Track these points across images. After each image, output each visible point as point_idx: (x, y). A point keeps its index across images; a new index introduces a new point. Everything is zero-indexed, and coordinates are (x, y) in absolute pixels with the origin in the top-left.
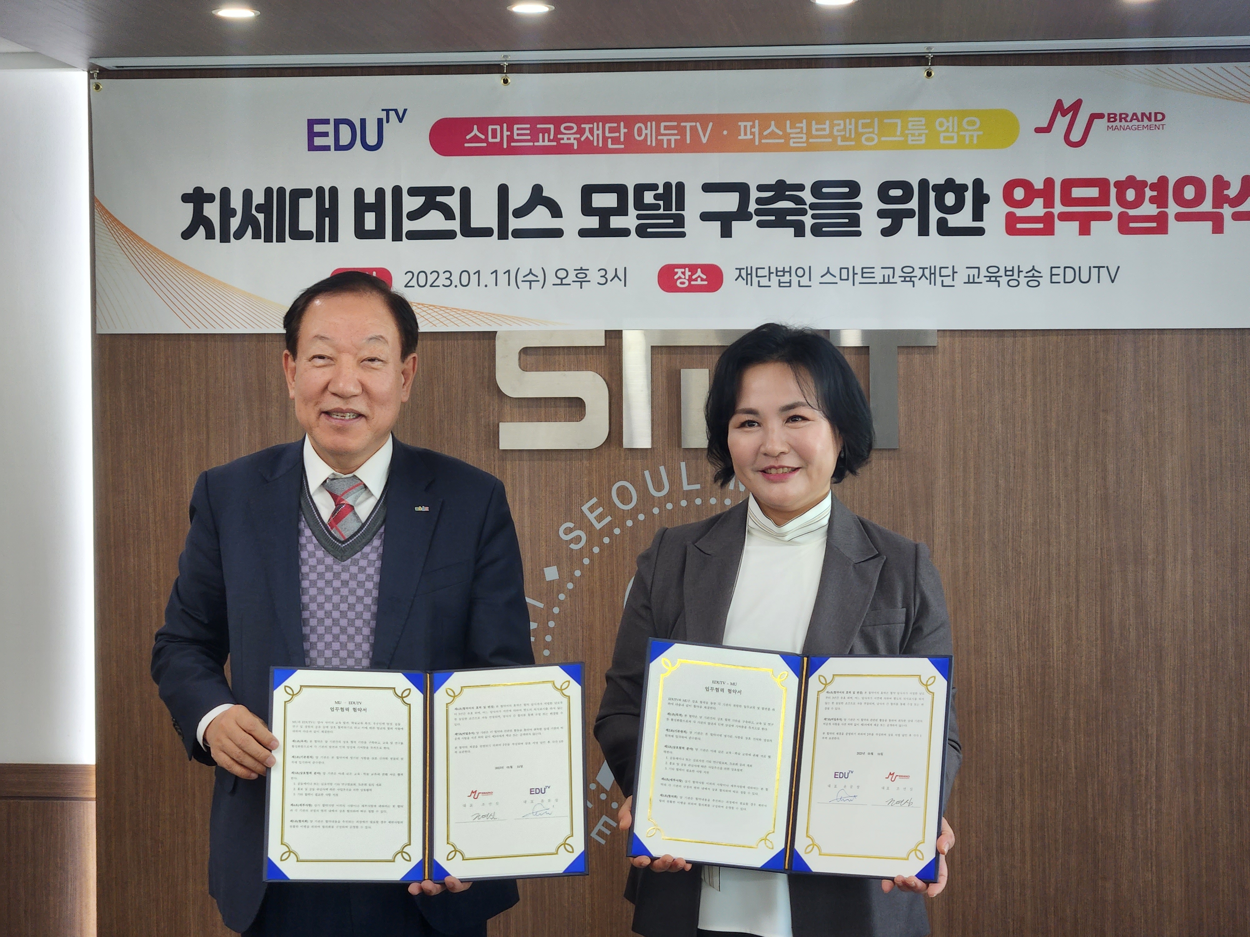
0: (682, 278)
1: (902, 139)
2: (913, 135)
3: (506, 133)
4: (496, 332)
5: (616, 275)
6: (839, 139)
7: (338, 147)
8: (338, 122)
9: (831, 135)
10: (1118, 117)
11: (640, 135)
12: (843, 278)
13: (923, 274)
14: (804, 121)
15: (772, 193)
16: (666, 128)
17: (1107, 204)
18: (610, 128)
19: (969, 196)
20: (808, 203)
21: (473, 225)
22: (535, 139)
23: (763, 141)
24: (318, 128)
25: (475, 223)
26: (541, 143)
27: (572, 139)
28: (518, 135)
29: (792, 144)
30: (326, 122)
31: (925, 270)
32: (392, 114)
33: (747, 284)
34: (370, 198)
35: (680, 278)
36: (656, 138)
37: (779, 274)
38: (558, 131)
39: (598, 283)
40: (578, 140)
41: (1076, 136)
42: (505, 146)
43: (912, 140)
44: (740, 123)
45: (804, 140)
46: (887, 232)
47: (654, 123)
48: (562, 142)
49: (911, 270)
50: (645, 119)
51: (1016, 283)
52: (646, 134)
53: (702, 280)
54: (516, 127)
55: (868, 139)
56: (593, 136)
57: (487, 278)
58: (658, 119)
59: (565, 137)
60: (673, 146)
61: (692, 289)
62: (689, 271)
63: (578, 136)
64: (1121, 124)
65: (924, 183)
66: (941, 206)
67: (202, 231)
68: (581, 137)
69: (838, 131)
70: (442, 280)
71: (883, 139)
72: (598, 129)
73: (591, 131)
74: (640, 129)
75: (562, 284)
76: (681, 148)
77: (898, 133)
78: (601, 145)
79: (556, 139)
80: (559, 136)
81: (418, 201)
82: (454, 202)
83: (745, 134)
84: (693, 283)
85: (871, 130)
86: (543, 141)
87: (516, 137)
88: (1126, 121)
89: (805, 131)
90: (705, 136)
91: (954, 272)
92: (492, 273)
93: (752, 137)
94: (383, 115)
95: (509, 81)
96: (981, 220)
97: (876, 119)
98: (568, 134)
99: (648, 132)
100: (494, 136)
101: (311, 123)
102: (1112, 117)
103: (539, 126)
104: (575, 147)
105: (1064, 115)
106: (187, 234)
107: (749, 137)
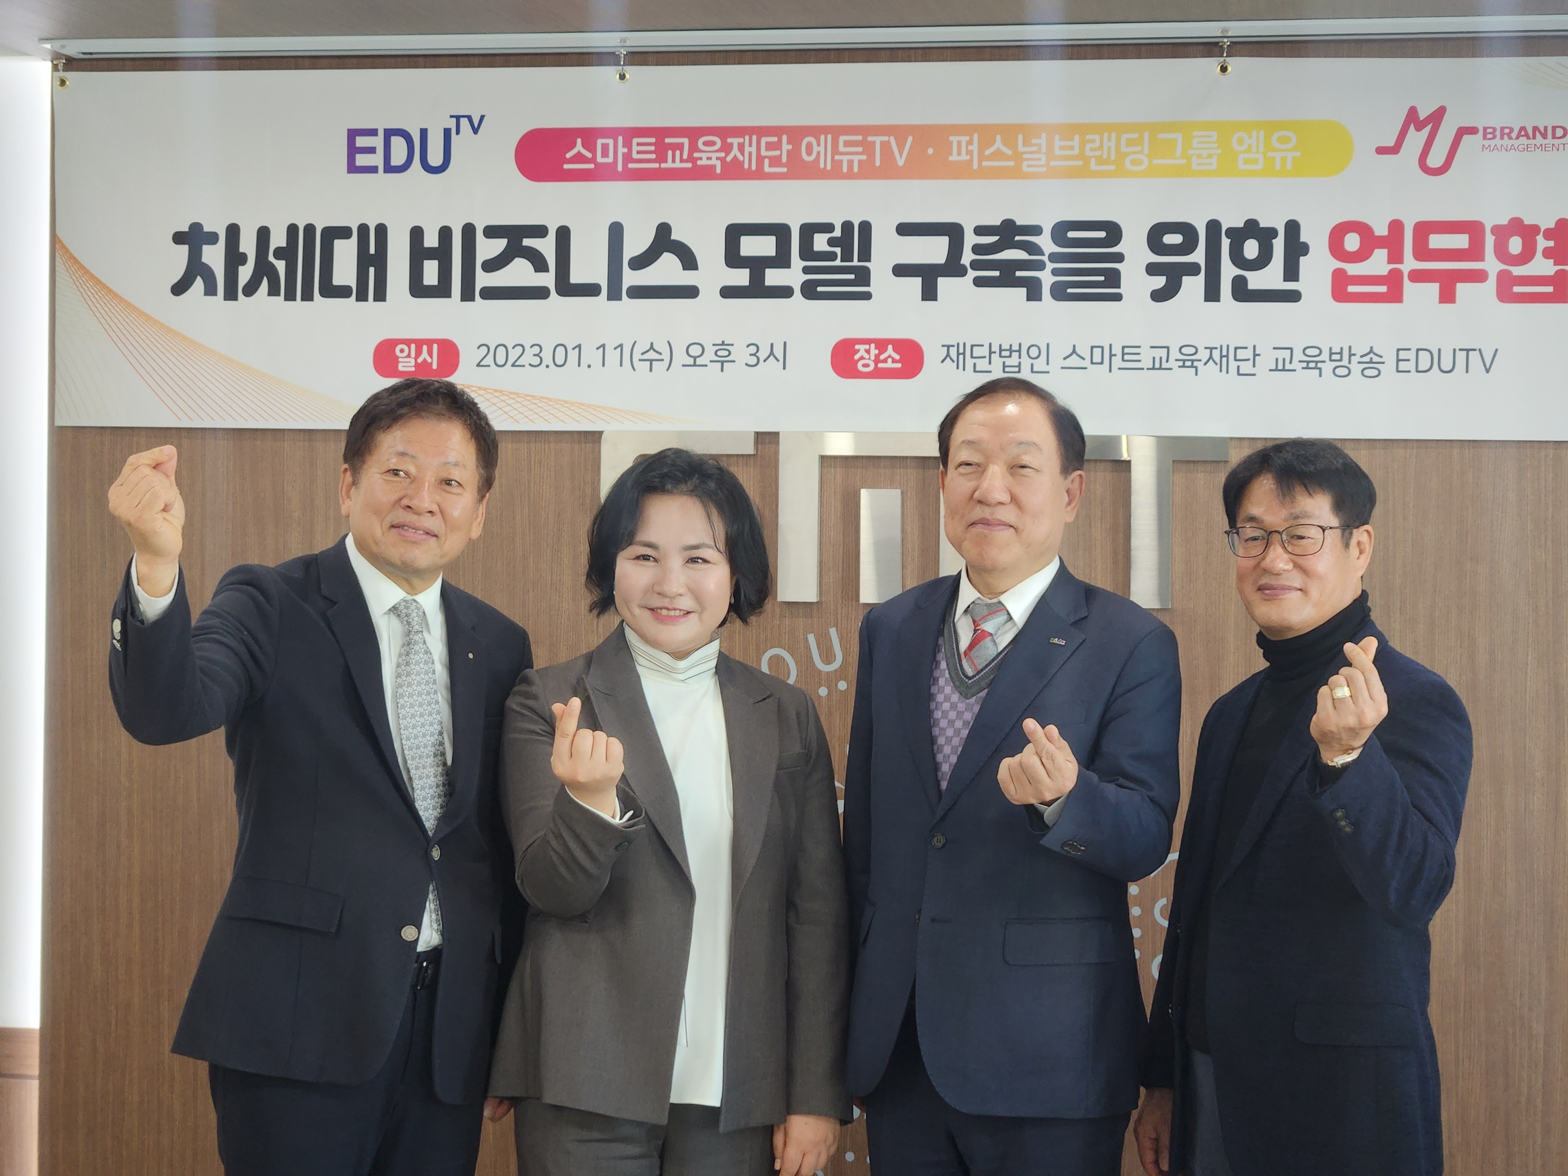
0: (865, 358)
1: (1184, 161)
2: (1199, 156)
3: (622, 150)
4: (601, 433)
5: (772, 353)
6: (1093, 161)
7: (389, 168)
8: (389, 133)
9: (1082, 156)
10: (1498, 133)
11: (809, 153)
12: (1094, 361)
13: (1211, 357)
15: (996, 238)
16: (847, 144)
17: (1480, 258)
18: (767, 143)
19: (1279, 245)
20: (1047, 253)
21: (573, 280)
22: (662, 159)
23: (985, 164)
24: (361, 142)
25: (576, 277)
26: (669, 165)
27: (714, 158)
28: (638, 152)
29: (1025, 168)
30: (373, 132)
31: (1214, 351)
32: (464, 122)
33: (958, 368)
34: (431, 241)
35: (862, 358)
36: (833, 158)
37: (1004, 353)
38: (694, 148)
40: (722, 160)
41: (1435, 159)
42: (620, 168)
43: (1198, 164)
44: (951, 138)
45: (1043, 162)
46: (1159, 296)
47: (829, 137)
48: (699, 163)
49: (1193, 350)
50: (816, 131)
51: (1346, 371)
52: (819, 153)
53: (894, 361)
55: (1134, 162)
56: (743, 155)
57: (591, 355)
58: (836, 131)
60: (856, 169)
61: (878, 374)
62: (876, 348)
63: (722, 155)
64: (1502, 142)
65: (1213, 226)
66: (1238, 259)
67: (199, 284)
70: (529, 357)
71: (1156, 162)
72: (750, 145)
73: (741, 147)
74: (809, 147)
76: (867, 172)
77: (1178, 154)
78: (754, 168)
79: (691, 159)
80: (696, 155)
81: (498, 245)
82: (547, 247)
83: (959, 154)
84: (880, 365)
85: (1139, 148)
86: (674, 161)
87: (635, 156)
88: (1510, 138)
89: (1044, 150)
90: (901, 157)
92: (597, 349)
93: (968, 157)
94: (452, 124)
95: (627, 76)
97: (1146, 135)
98: (707, 152)
99: (822, 149)
100: (605, 154)
101: (353, 134)
102: (1489, 133)
103: (667, 140)
104: (718, 170)
105: (1419, 129)
106: (179, 288)
107: (964, 157)
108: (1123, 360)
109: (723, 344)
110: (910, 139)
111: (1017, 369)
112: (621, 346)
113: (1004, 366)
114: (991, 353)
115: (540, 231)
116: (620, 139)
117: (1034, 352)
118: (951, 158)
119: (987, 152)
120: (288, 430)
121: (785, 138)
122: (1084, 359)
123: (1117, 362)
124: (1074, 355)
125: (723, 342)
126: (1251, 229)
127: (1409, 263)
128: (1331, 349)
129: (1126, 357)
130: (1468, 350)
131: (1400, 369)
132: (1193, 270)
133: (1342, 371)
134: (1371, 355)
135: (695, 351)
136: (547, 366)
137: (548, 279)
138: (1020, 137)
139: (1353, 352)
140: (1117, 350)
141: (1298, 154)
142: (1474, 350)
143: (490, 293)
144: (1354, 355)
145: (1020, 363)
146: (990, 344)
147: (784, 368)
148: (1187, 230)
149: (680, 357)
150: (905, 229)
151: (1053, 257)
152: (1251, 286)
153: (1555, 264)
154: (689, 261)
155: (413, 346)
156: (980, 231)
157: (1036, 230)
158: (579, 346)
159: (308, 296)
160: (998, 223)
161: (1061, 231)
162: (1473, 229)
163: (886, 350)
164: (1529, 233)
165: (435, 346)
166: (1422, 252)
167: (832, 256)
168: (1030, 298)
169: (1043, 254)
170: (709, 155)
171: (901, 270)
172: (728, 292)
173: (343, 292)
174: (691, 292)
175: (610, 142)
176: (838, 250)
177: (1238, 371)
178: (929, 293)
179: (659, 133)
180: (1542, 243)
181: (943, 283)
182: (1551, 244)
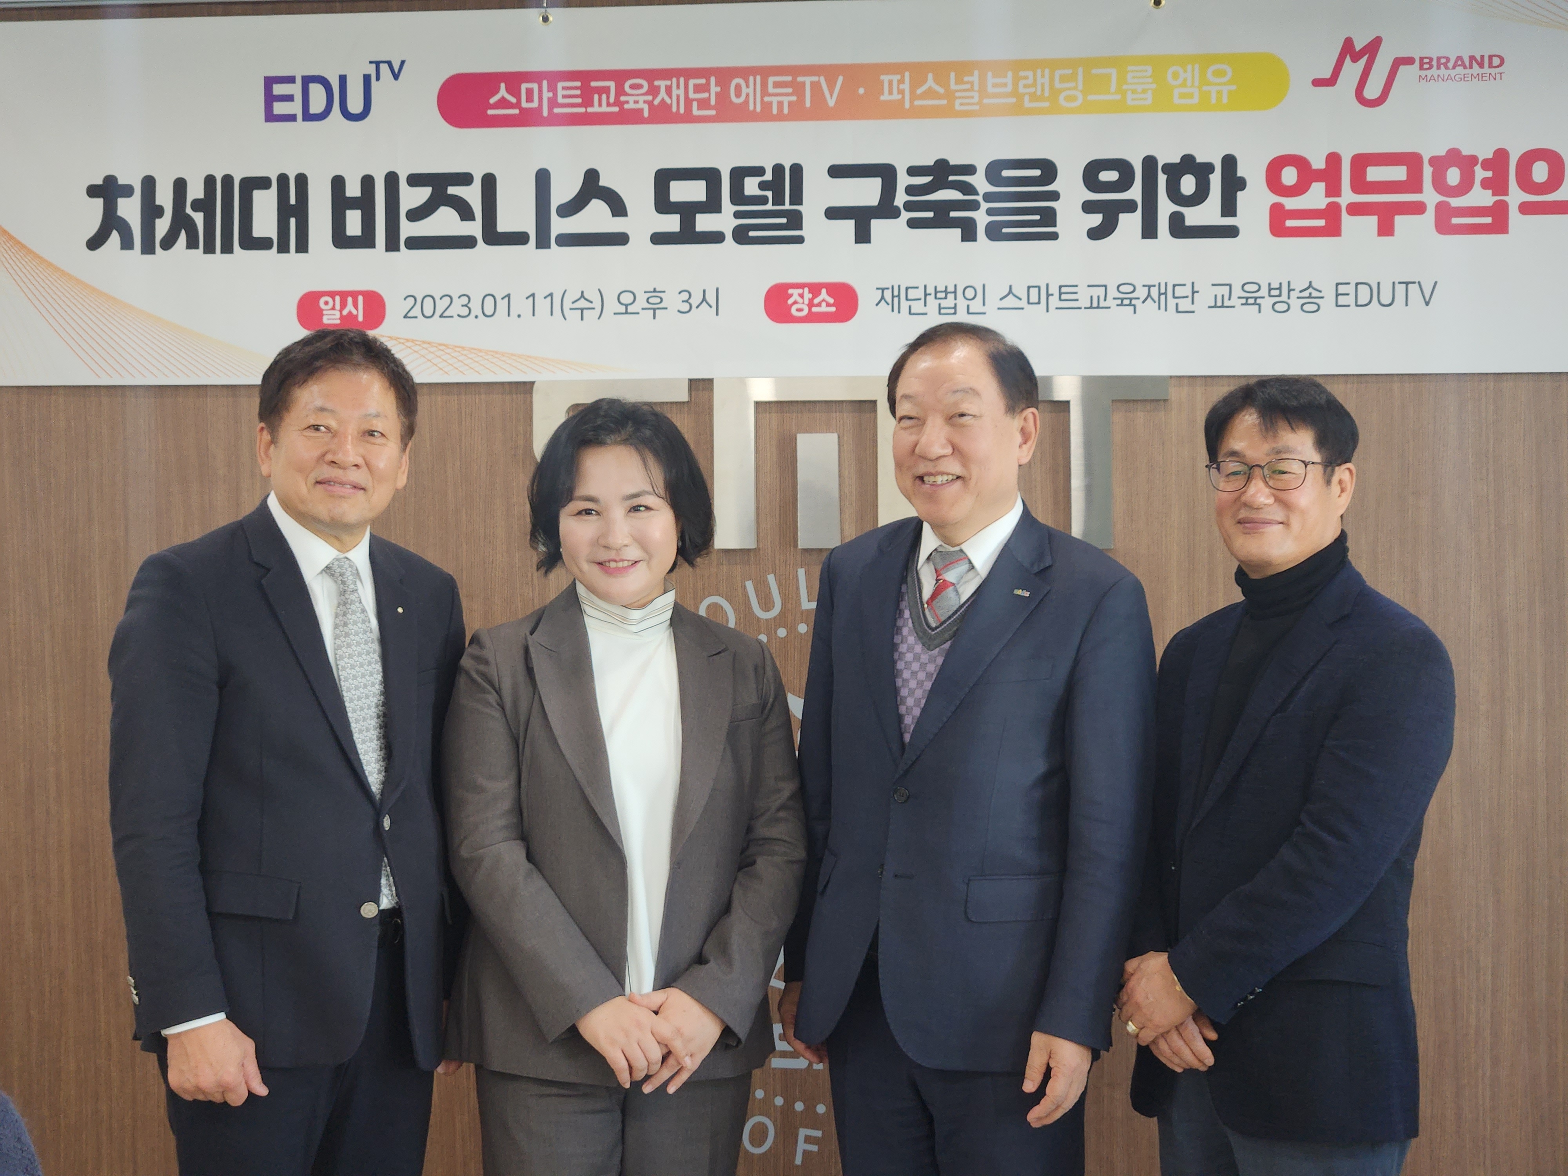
0: (799, 302)
1: (1118, 97)
2: (1134, 92)
3: (547, 95)
4: (532, 384)
5: (704, 299)
6: (1027, 98)
7: (308, 117)
8: (307, 81)
9: (1015, 93)
10: (1434, 63)
11: (738, 95)
12: (1031, 301)
13: (1149, 295)
14: (976, 73)
15: (930, 178)
16: (777, 85)
17: (1419, 190)
18: (695, 86)
19: (1216, 180)
20: (981, 193)
22: (587, 102)
23: (917, 103)
24: (279, 89)
25: (503, 225)
26: (596, 109)
27: (641, 102)
28: (564, 97)
29: (958, 107)
30: (291, 80)
31: (1152, 288)
32: (384, 68)
33: (893, 310)
34: (353, 190)
35: (795, 302)
38: (620, 91)
39: (679, 311)
40: (650, 103)
41: (1372, 91)
43: (1133, 99)
44: (882, 77)
45: (976, 100)
46: (1095, 234)
47: (758, 78)
48: (626, 106)
49: (1131, 289)
50: (745, 72)
51: (1285, 307)
52: (748, 95)
53: (828, 305)
54: (560, 85)
55: (1069, 99)
56: (671, 97)
57: (521, 305)
58: (765, 72)
59: (631, 99)
60: (786, 111)
61: (812, 318)
62: (810, 292)
63: (650, 98)
64: (1439, 72)
65: (1150, 163)
66: (1175, 195)
67: (115, 237)
68: (654, 99)
69: (1025, 86)
70: (457, 308)
71: (1091, 98)
72: (678, 87)
73: (669, 90)
74: (738, 88)
75: (626, 313)
76: (797, 113)
77: (1113, 89)
78: (682, 111)
79: (617, 103)
80: (623, 98)
81: (423, 194)
82: (472, 195)
83: (891, 93)
84: (814, 309)
85: (1072, 85)
86: (600, 105)
88: (1447, 68)
89: (976, 87)
90: (831, 96)
91: (1194, 292)
92: (527, 298)
93: (900, 96)
94: (371, 70)
95: (551, 19)
96: (1234, 214)
97: (1080, 70)
98: (633, 95)
99: (751, 90)
100: (529, 99)
101: (269, 82)
102: (1425, 63)
104: (646, 114)
105: (1355, 60)
106: (95, 243)
107: (896, 96)
108: (1060, 300)
109: (655, 291)
110: (840, 79)
111: (952, 311)
112: (551, 295)
113: (940, 308)
114: (926, 295)
115: (465, 179)
116: (545, 83)
117: (970, 293)
118: (882, 98)
119: (919, 91)
120: (211, 386)
121: (713, 80)
122: (1020, 299)
123: (1054, 301)
124: (1011, 295)
125: (655, 289)
126: (1188, 164)
127: (1347, 197)
128: (1269, 284)
129: (1064, 297)
130: (1407, 283)
131: (1339, 303)
132: (1130, 207)
133: (1281, 307)
134: (1310, 290)
135: (627, 298)
136: (476, 317)
137: (474, 228)
138: (952, 75)
139: (1292, 287)
140: (1054, 290)
141: (1233, 87)
142: (1414, 283)
143: (415, 243)
144: (1294, 290)
145: (955, 305)
146: (925, 287)
147: (717, 314)
148: (1123, 167)
149: (612, 305)
150: (836, 172)
151: (988, 197)
152: (1188, 222)
153: (1494, 195)
154: (618, 207)
155: (338, 298)
156: (913, 171)
157: (970, 170)
158: (508, 296)
159: (227, 248)
160: (931, 163)
161: (994, 171)
162: (1412, 161)
163: (820, 294)
164: (1467, 163)
165: (360, 299)
166: (1360, 185)
167: (763, 200)
168: (964, 239)
169: (977, 194)
170: (636, 98)
171: (833, 213)
172: (659, 239)
173: (264, 244)
174: (620, 239)
175: (535, 86)
176: (769, 194)
177: (1177, 308)
178: (863, 236)
179: (584, 77)
180: (1480, 174)
181: (877, 226)
182: (1489, 174)
